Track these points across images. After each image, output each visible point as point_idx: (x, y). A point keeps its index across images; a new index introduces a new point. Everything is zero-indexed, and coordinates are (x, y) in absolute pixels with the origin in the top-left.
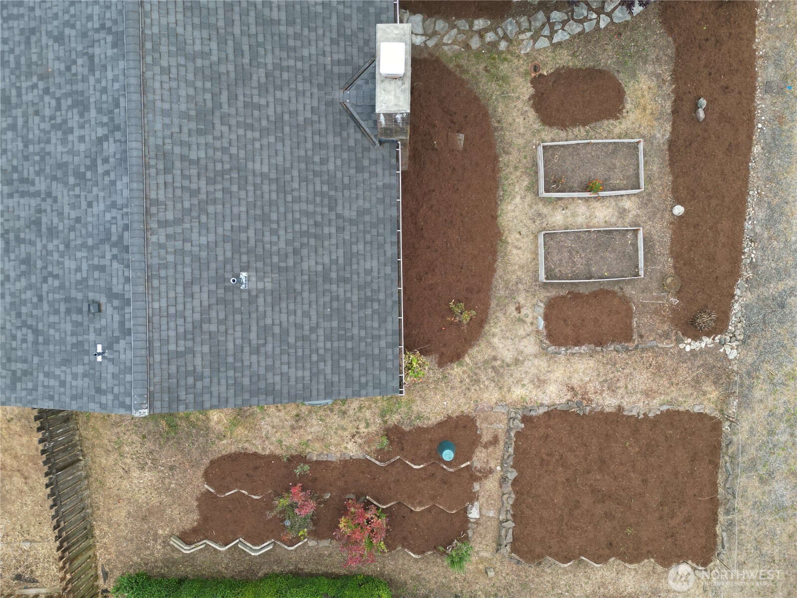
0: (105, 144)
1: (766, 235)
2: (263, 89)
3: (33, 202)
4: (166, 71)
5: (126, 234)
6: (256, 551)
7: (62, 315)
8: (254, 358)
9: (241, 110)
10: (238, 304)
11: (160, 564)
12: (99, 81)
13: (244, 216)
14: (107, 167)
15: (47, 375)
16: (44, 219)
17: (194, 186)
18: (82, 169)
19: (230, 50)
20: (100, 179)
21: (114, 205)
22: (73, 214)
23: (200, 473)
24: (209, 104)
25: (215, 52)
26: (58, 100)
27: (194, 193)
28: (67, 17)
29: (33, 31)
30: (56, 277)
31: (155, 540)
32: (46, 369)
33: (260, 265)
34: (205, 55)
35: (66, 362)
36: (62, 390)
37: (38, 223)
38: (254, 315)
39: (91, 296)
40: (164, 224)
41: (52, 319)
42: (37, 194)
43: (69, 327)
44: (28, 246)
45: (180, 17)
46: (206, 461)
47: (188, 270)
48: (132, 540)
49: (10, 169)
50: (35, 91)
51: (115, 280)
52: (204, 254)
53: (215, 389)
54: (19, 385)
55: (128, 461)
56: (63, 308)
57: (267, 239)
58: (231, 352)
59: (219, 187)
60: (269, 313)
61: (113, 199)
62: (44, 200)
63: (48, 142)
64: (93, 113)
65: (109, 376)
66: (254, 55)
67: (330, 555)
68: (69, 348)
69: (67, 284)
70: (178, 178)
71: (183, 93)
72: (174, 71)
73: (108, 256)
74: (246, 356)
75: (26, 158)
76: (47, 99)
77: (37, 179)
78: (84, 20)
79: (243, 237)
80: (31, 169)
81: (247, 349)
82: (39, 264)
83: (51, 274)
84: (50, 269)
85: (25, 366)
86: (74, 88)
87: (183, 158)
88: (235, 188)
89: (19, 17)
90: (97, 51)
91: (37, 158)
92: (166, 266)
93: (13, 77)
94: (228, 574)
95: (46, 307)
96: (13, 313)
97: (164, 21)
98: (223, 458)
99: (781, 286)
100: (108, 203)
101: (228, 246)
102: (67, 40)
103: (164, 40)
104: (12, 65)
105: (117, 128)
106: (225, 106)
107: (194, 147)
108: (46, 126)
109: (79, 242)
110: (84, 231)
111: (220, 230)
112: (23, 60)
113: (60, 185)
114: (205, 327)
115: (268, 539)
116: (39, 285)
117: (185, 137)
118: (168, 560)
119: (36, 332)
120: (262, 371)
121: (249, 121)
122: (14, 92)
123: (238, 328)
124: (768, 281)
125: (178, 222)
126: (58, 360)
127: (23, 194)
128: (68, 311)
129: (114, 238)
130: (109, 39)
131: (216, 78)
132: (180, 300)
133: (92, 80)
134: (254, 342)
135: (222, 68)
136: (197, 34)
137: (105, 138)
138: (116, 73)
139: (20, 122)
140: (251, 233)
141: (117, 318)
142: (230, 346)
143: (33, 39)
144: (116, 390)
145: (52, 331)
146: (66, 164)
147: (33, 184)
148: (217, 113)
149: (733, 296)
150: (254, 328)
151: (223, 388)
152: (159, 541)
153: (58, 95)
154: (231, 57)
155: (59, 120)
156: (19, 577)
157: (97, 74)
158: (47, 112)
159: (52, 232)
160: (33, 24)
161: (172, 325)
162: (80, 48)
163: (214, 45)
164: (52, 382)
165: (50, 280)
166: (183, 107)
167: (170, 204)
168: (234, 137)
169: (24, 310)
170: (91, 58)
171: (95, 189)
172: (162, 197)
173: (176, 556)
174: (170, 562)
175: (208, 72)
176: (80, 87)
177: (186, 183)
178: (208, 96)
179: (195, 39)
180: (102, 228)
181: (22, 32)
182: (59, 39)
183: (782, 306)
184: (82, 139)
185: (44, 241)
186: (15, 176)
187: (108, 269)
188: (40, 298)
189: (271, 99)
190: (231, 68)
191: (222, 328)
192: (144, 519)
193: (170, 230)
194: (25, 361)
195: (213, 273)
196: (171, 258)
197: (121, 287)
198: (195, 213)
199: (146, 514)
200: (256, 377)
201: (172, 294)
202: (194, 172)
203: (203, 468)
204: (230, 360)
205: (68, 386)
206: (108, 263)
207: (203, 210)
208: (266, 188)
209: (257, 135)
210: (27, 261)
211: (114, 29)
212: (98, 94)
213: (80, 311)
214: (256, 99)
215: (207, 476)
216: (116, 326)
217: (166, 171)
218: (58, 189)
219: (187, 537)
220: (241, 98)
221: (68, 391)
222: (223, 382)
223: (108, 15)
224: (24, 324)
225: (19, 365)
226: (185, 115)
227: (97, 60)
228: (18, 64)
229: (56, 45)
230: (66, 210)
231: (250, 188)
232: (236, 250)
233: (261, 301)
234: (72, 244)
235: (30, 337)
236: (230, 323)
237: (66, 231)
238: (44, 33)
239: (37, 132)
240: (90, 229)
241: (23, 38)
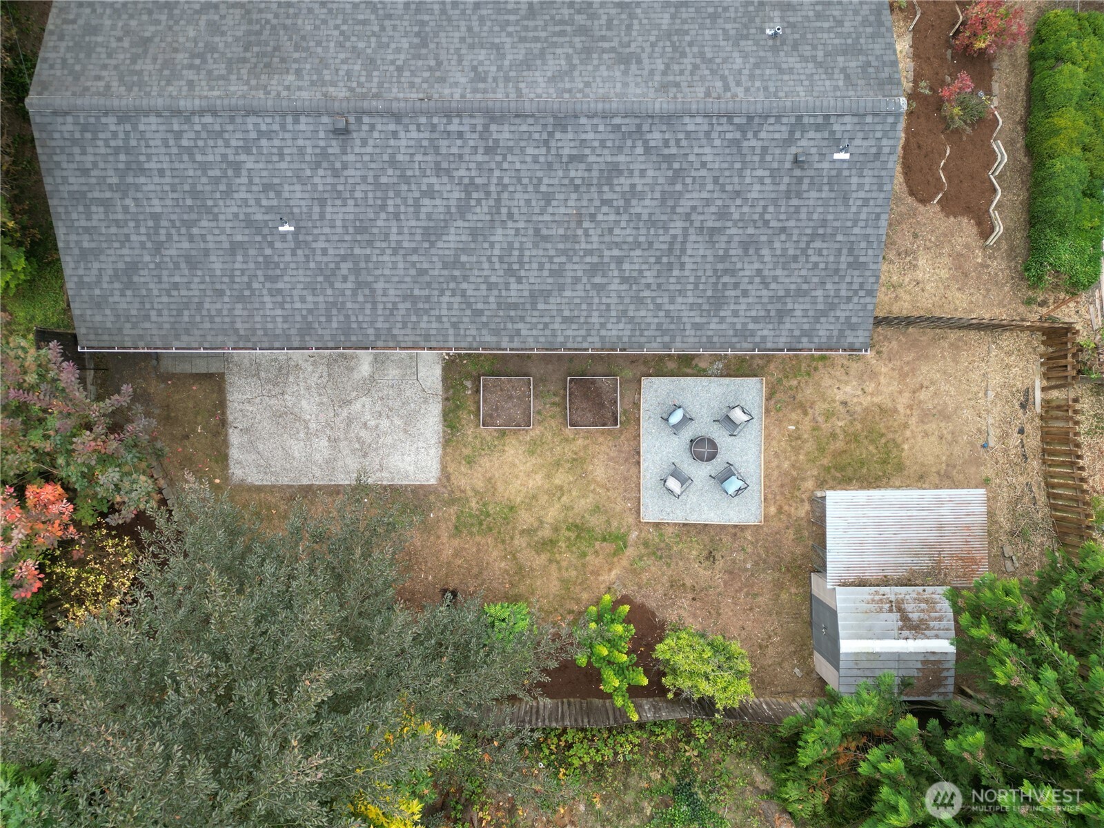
0: (652, 144)
2: (593, 16)
3: (692, 238)
4: (587, 84)
5: (736, 120)
6: (1003, 156)
7: (801, 202)
8: (846, 24)
9: (614, 33)
10: (797, 36)
11: (1013, 264)
12: (593, 148)
13: (713, 32)
14: (672, 143)
15: (856, 222)
16: (710, 224)
17: (689, 67)
18: (670, 173)
19: (562, 40)
20: (682, 151)
21: (708, 134)
22: (710, 187)
23: (921, 208)
24: (613, 55)
25: (565, 50)
26: (605, 202)
27: (696, 67)
28: (530, 188)
29: (537, 231)
30: (765, 207)
31: (987, 266)
32: (849, 224)
33: (758, 20)
34: (568, 57)
35: (846, 199)
36: (872, 203)
37: (713, 231)
38: (806, 24)
39: (788, 165)
40: (727, 88)
41: (803, 216)
42: (685, 229)
43: (814, 194)
44: (733, 245)
45: (537, 74)
46: (910, 200)
47: (768, 72)
48: (988, 290)
49: (657, 267)
50: (591, 232)
51: (777, 136)
52: (752, 60)
53: (878, 53)
54: (862, 259)
56: (795, 202)
57: (733, 15)
58: (843, 41)
59: (688, 49)
60: (804, 13)
61: (701, 135)
62: (692, 222)
63: (639, 215)
64: (621, 158)
65: (865, 143)
66: (562, 22)
67: (1007, 86)
68: (833, 195)
69: (773, 195)
70: (683, 78)
71: (605, 74)
72: (586, 79)
73: (753, 143)
74: (845, 30)
75: (650, 244)
76: (600, 217)
77: (672, 232)
78: (537, 167)
79: (732, 32)
80: (661, 239)
81: (839, 30)
82: (750, 231)
83: (762, 215)
84: (756, 217)
85: (845, 251)
86: (595, 181)
87: (664, 73)
88: (688, 38)
89: (521, 250)
90: (566, 151)
91: (652, 231)
92: (766, 89)
93: (575, 259)
94: (1024, 195)
95: (792, 223)
96: (793, 266)
97: (543, 85)
98: (907, 181)
100: (704, 142)
101: (742, 43)
102: (551, 189)
103: (560, 85)
104: (563, 259)
105: (639, 126)
106: (613, 44)
107: (653, 67)
108: (625, 217)
109: (736, 180)
110: (727, 173)
111: (728, 49)
112: (561, 246)
113: (682, 202)
114: (819, 59)
115: (990, 145)
116: (770, 232)
117: (645, 73)
118: (1009, 256)
119: (814, 237)
120: (859, 18)
121: (624, 27)
122: (588, 259)
123: (819, 35)
125: (723, 78)
126: (842, 209)
127: (683, 250)
128: (799, 195)
129: (738, 135)
130: (558, 135)
131: (588, 51)
132: (796, 77)
133: (592, 159)
134: (832, 24)
135: (579, 46)
136: (551, 62)
137: (646, 142)
138: (589, 128)
139: (616, 252)
140: (728, 26)
141: (811, 134)
142: (837, 41)
143: (544, 232)
144: (878, 135)
145: (815, 216)
146: (663, 192)
147: (675, 236)
148: (620, 50)
150: (819, 24)
151: (877, 46)
152: (989, 262)
153: (597, 203)
154: (567, 39)
155: (621, 203)
156: (1023, 406)
157: (587, 151)
158: (612, 217)
159: (723, 215)
160: (531, 232)
161: (820, 83)
162: (560, 173)
163: (559, 51)
164: (863, 216)
165: (767, 217)
166: (618, 74)
167: (707, 84)
168: (640, 39)
169: (791, 252)
170: (572, 158)
171: (691, 158)
172: (703, 89)
173: (1004, 246)
174: (1011, 254)
175: (584, 56)
176: (595, 174)
177: (687, 73)
178: (605, 56)
179: (552, 66)
180: (727, 151)
181: (536, 245)
182: (548, 199)
184: (643, 173)
185: (729, 224)
186: (665, 260)
187: (766, 144)
188: (783, 230)
189: (601, 11)
190: (577, 39)
191: (820, 47)
192: (966, 275)
193: (732, 84)
194: (840, 250)
195: (769, 54)
196: (758, 84)
197: (784, 128)
198: (715, 67)
199: (961, 273)
200: (865, 22)
201: (792, 83)
202: (676, 67)
203: (916, 204)
204: (850, 41)
205: (869, 195)
206: (760, 143)
207: (711, 61)
208: (684, 16)
209: (636, 22)
210: (745, 245)
211: (550, 129)
212: (606, 151)
213: (800, 180)
214: (603, 22)
215: (924, 201)
216: (819, 135)
217: (677, 85)
218: (685, 205)
219: (985, 230)
220: (603, 33)
221: (874, 195)
222: (871, 46)
223: (536, 136)
224: (804, 251)
225: (843, 259)
226: (625, 73)
227: (574, 152)
228: (564, 252)
229: (554, 203)
230: (705, 195)
231: (686, 27)
232: (746, 37)
233: (791, 19)
234: (737, 188)
235: (818, 244)
236: (815, 42)
237: (724, 196)
238: (540, 218)
239: (628, 231)
240: (725, 165)
241: (542, 245)
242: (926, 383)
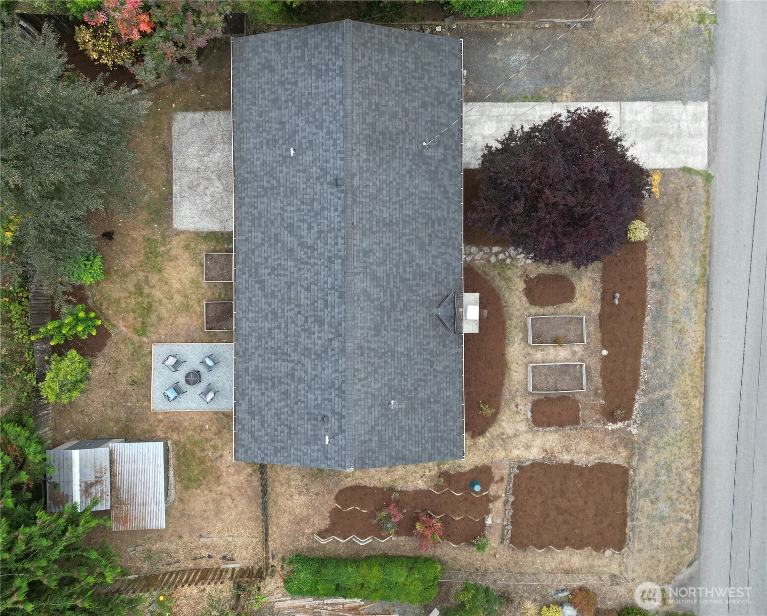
0: (333, 342)
1: (653, 365)
2: (402, 312)
3: (290, 365)
4: (362, 309)
5: (343, 385)
6: (363, 542)
7: (306, 421)
8: (397, 442)
9: (393, 323)
10: (390, 416)
11: (305, 550)
12: (330, 312)
13: (393, 373)
14: (333, 353)
15: (296, 449)
16: (296, 374)
17: (373, 361)
18: (320, 352)
19: (388, 295)
20: (329, 358)
21: (337, 371)
22: (313, 373)
23: (333, 497)
24: (379, 322)
25: (382, 297)
26: (306, 318)
27: (373, 364)
28: (312, 280)
29: (293, 283)
30: (303, 402)
31: (303, 536)
32: (296, 446)
33: (400, 396)
34: (378, 299)
35: (307, 444)
36: (305, 457)
37: (293, 375)
38: (397, 421)
39: (323, 412)
40: (360, 380)
41: (300, 422)
42: (293, 361)
43: (309, 427)
44: (286, 386)
45: (368, 283)
46: (337, 490)
47: (370, 401)
48: (289, 536)
49: (276, 347)
50: (293, 312)
51: (336, 406)
52: (376, 393)
53: (380, 458)
54: (279, 454)
55: (293, 490)
56: (306, 417)
57: (403, 384)
58: (387, 440)
59: (383, 360)
60: (403, 420)
61: (337, 368)
62: (297, 364)
63: (300, 337)
64: (326, 327)
65: (333, 452)
66: (399, 296)
67: (404, 545)
68: (309, 437)
69: (309, 406)
70: (366, 358)
71: (369, 318)
72: (365, 308)
73: (333, 394)
74: (394, 441)
75: (287, 343)
76: (299, 316)
77: (293, 354)
78: (322, 283)
79: (393, 383)
80: (289, 349)
81: (394, 438)
82: (293, 395)
83: (300, 400)
84: (299, 398)
85: (283, 445)
86: (316, 313)
87: (369, 348)
88: (389, 360)
89: (284, 275)
90: (329, 298)
91: (293, 344)
92: (360, 400)
93: (280, 304)
94: (344, 556)
95: (296, 416)
96: (276, 418)
97: (362, 286)
98: (347, 489)
99: (661, 394)
100: (334, 369)
101: (386, 388)
102: (312, 291)
103: (362, 295)
104: (280, 298)
105: (341, 335)
106: (386, 322)
107: (373, 342)
108: (299, 329)
109: (316, 386)
110: (319, 382)
111: (383, 381)
112: (286, 296)
113: (306, 359)
114: (377, 428)
115: (369, 535)
116: (292, 405)
117: (369, 338)
118: (309, 548)
119: (290, 428)
120: (400, 449)
121: (396, 327)
122: (280, 311)
123: (390, 428)
124: (655, 390)
125: (366, 378)
126: (303, 442)
127: (284, 360)
128: (309, 419)
129: (337, 386)
130: (337, 294)
131: (382, 309)
132: (366, 415)
133: (326, 312)
134: (397, 435)
135: (385, 304)
136: (375, 290)
137: (334, 339)
138: (340, 310)
139: (283, 325)
140: (396, 381)
141: (337, 424)
142: (387, 437)
143: (293, 287)
144: (336, 458)
145: (299, 428)
146: (310, 349)
147: (290, 356)
148: (383, 325)
149: (635, 399)
150: (397, 428)
151: (384, 457)
152: (305, 537)
153: (306, 315)
154: (389, 298)
155: (306, 327)
156: (224, 558)
157: (329, 309)
158: (299, 323)
159: (301, 380)
160: (292, 280)
161: (363, 427)
162: (319, 295)
163: (382, 294)
164: (299, 453)
165: (299, 403)
166: (369, 324)
167: (363, 370)
168: (389, 336)
169: (283, 417)
170: (326, 301)
171: (326, 363)
172: (359, 368)
173: (315, 545)
174: (311, 549)
175: (379, 307)
176: (319, 313)
177: (369, 360)
178: (379, 318)
179: (374, 292)
180: (330, 381)
181: (286, 283)
182: (308, 289)
183: (663, 405)
184: (320, 338)
185: (296, 384)
186: (279, 351)
187: (333, 400)
188: (293, 412)
189: (405, 316)
190: (389, 303)
191: (384, 428)
192: (298, 523)
193: (363, 383)
194: (283, 442)
195: (380, 402)
196: (363, 396)
197: (340, 409)
198: (373, 374)
199: (299, 521)
200: (398, 452)
201: (363, 413)
202: (373, 354)
203: (335, 494)
204: (387, 443)
205: (309, 455)
206: (333, 398)
207: (376, 372)
208: (402, 359)
209: (399, 334)
210: (286, 393)
211: (339, 290)
212: (329, 318)
213: (316, 419)
214: (399, 317)
215: (337, 499)
216: (336, 428)
217: (362, 355)
218: (305, 360)
219: (322, 534)
220: (393, 317)
221: (309, 458)
222: (384, 454)
223: (336, 283)
224: (283, 424)
225: (279, 444)
226: (369, 328)
227: (329, 303)
228: (283, 298)
229: (306, 292)
230: (310, 370)
231: (396, 360)
232: (390, 390)
233: (400, 414)
234: (313, 387)
235: (286, 430)
236: (387, 426)
237: (309, 381)
238: (299, 285)
239: (293, 331)
240: (323, 381)
241: (286, 286)
242: (235, 502)
